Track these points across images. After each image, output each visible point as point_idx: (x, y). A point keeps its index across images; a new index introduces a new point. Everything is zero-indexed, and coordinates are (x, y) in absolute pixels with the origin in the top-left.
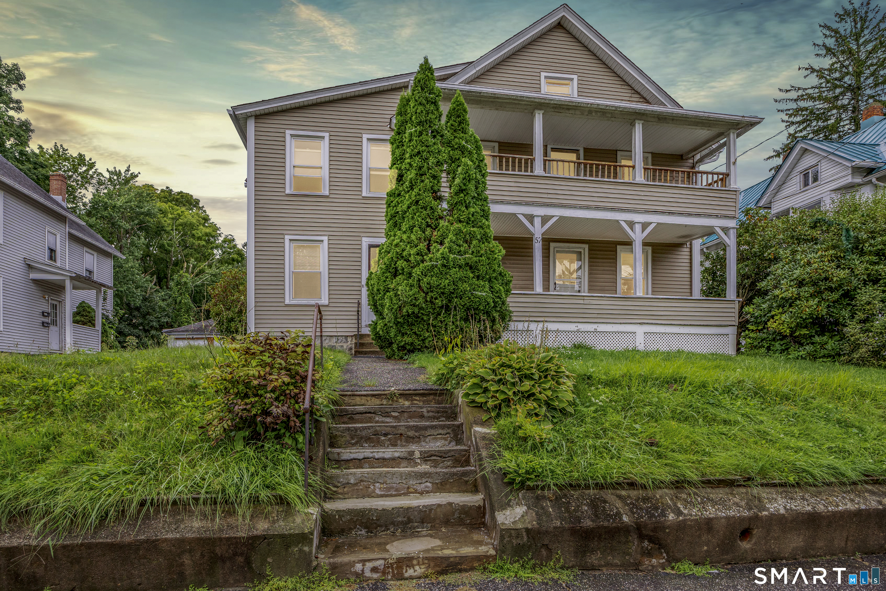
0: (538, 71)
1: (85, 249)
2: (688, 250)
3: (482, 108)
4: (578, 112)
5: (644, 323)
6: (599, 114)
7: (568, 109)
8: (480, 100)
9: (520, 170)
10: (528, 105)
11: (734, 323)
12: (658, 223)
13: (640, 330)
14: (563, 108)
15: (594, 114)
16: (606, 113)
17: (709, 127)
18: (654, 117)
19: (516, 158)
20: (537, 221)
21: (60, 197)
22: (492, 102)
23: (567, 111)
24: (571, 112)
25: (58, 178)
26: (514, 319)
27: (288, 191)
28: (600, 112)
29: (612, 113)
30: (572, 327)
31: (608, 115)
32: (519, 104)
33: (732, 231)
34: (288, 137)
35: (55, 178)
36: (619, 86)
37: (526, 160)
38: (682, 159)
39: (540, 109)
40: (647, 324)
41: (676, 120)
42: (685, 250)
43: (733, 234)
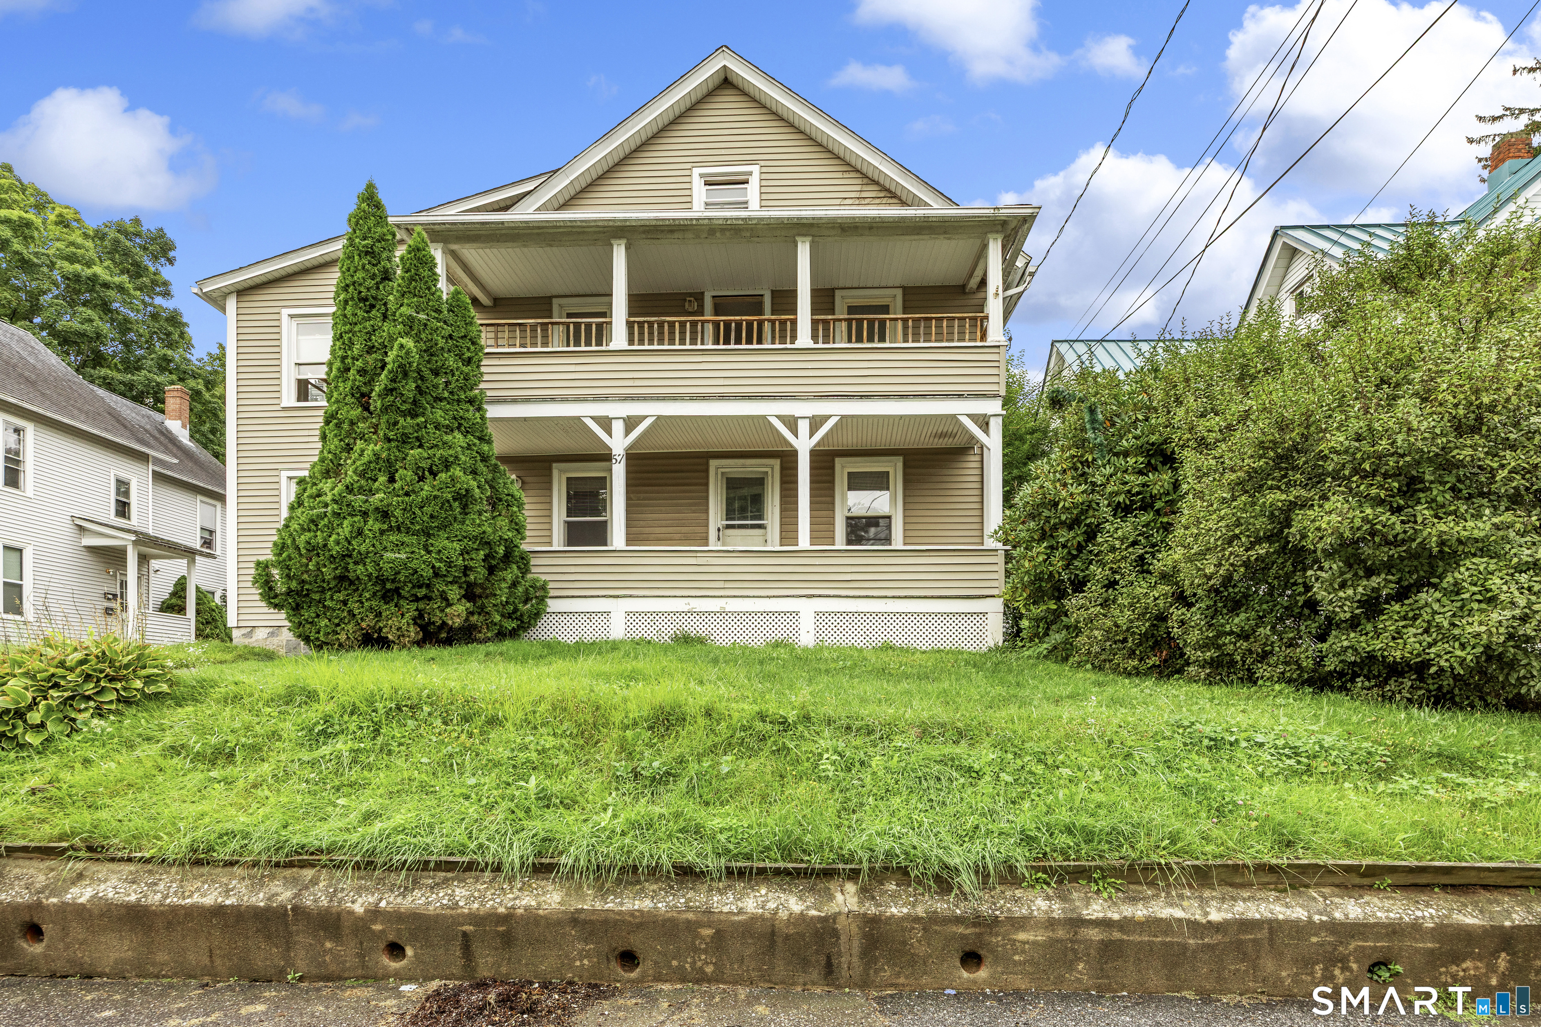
0: (689, 166)
1: (199, 497)
2: (977, 458)
3: (525, 246)
4: (690, 235)
5: (813, 596)
6: (728, 233)
7: (672, 231)
8: (518, 234)
9: (588, 344)
10: (599, 232)
11: (995, 592)
12: (843, 417)
13: (807, 609)
14: (662, 231)
15: (718, 234)
16: (740, 230)
17: (945, 233)
18: (833, 228)
19: (580, 323)
20: (618, 427)
21: (179, 422)
22: (538, 234)
23: (669, 236)
24: (676, 235)
25: (175, 394)
26: (552, 593)
27: (285, 403)
28: (730, 230)
29: (752, 229)
30: (679, 605)
31: (744, 234)
32: (584, 232)
33: (993, 422)
34: (285, 319)
35: (172, 394)
36: (839, 175)
37: (600, 326)
38: (964, 293)
39: (620, 238)
40: (820, 596)
41: (878, 228)
42: (972, 458)
43: (996, 426)
